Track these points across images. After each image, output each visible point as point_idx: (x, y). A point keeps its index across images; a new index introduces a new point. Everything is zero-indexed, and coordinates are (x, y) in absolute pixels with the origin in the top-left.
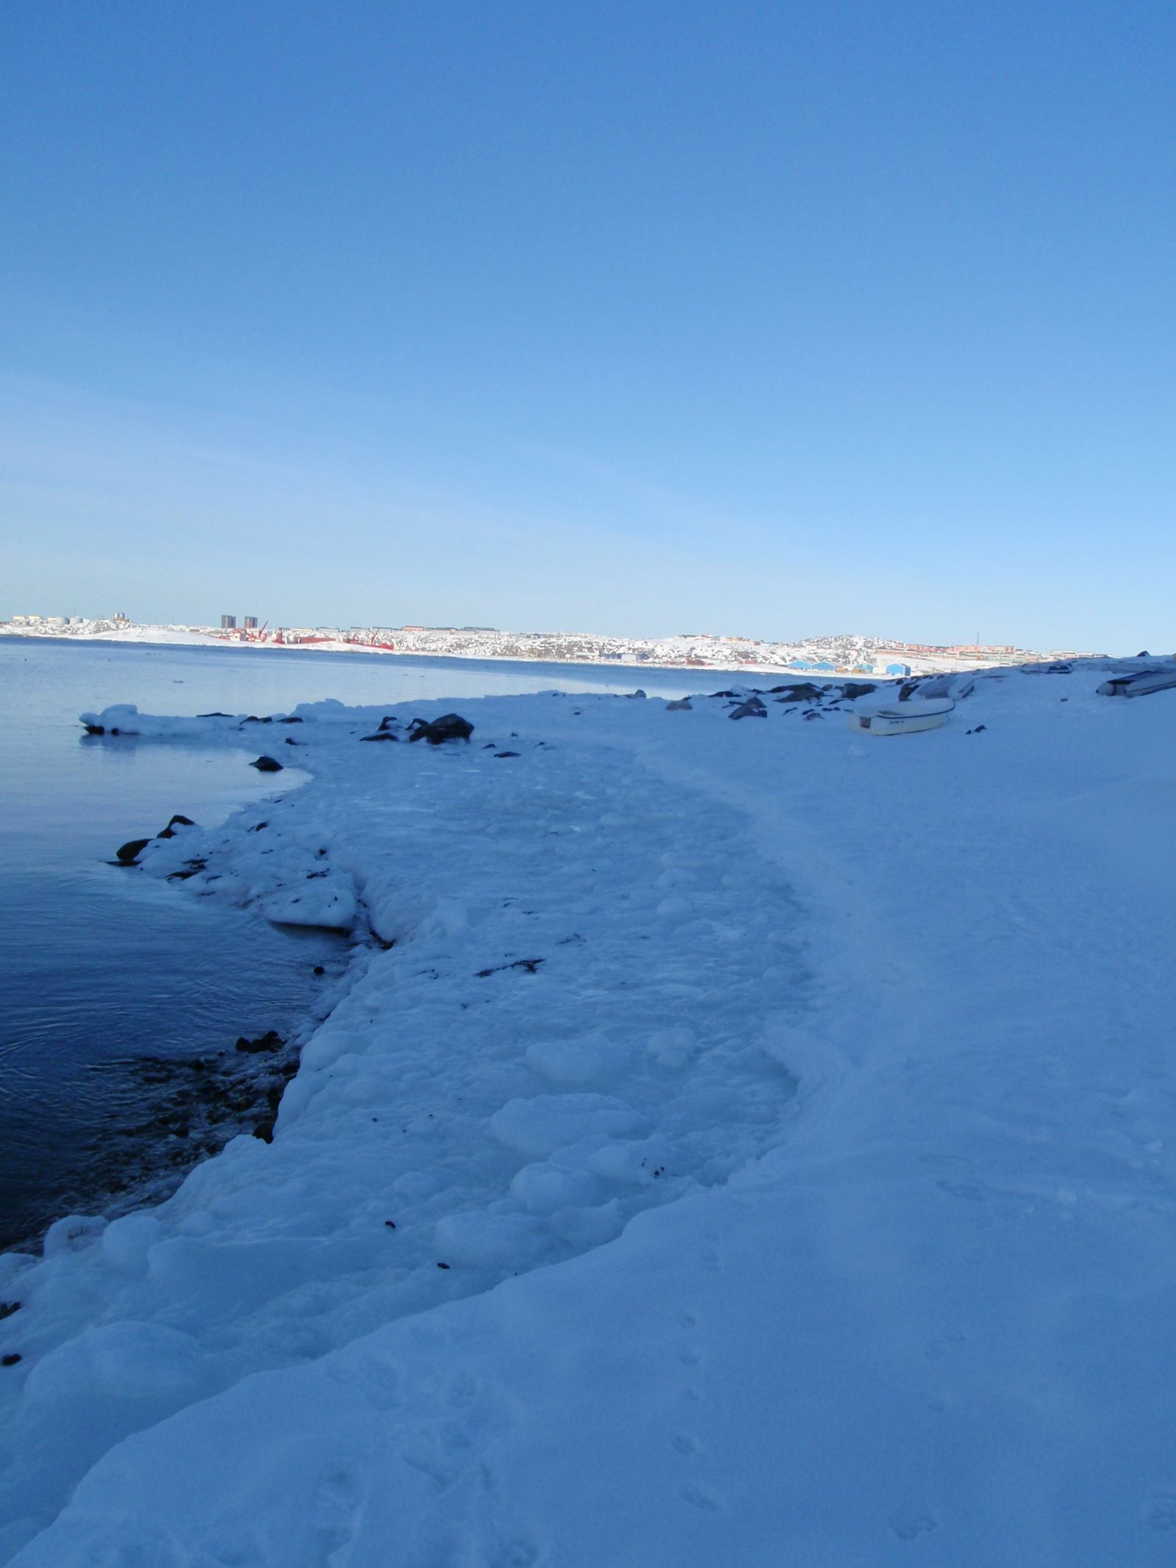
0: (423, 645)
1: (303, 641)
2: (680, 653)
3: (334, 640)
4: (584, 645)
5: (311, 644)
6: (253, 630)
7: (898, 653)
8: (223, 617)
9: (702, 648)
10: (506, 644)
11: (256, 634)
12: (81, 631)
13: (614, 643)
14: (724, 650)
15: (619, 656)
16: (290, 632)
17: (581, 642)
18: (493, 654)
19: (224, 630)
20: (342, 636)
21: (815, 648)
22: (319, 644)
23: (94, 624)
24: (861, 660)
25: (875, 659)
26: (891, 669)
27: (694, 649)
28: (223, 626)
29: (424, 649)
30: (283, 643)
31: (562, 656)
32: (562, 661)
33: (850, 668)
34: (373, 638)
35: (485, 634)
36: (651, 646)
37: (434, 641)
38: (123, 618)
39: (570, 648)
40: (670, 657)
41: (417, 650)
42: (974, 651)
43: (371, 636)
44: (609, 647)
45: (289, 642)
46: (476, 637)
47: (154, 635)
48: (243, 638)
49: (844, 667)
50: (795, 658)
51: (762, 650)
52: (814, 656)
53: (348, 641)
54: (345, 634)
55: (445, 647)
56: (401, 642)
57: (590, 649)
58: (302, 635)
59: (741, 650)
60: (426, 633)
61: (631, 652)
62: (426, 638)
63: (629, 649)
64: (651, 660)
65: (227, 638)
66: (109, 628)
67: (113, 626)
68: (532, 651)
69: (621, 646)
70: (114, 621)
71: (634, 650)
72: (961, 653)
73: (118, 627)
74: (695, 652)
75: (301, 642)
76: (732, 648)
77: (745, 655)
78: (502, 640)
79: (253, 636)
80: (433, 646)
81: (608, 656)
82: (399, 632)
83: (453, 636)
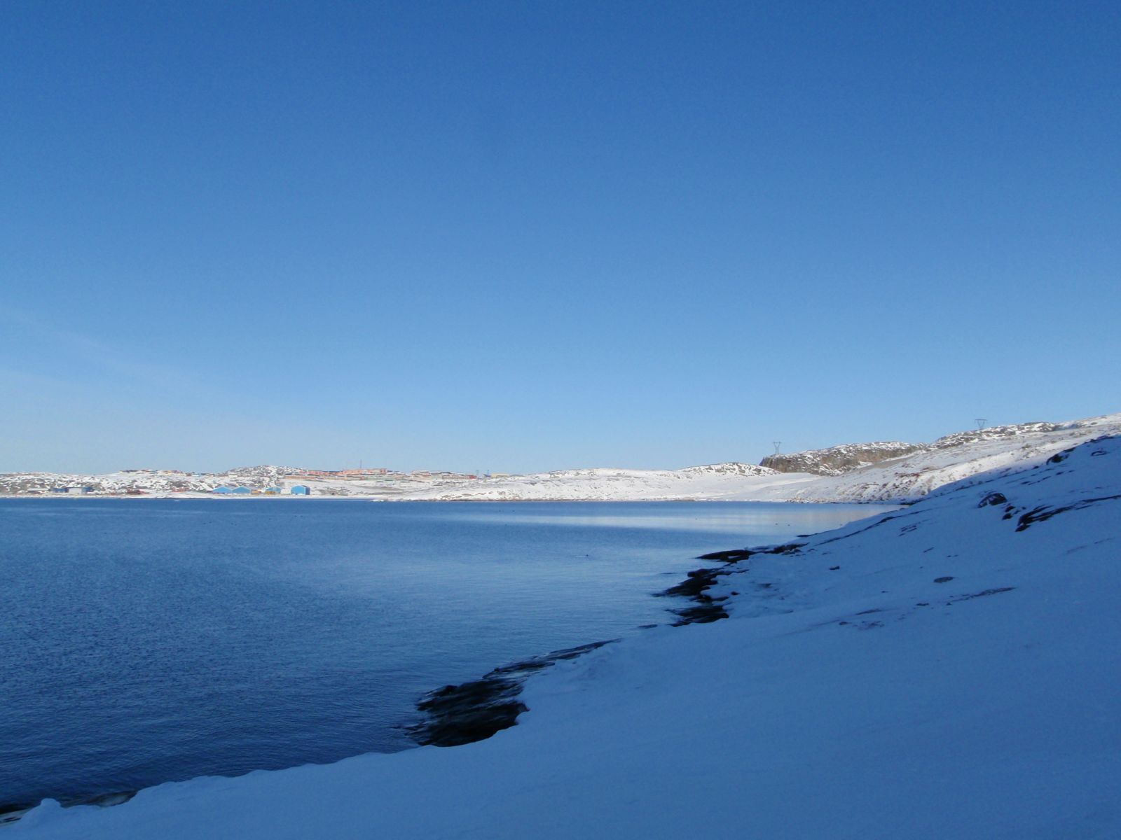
2: (123, 485)
4: (36, 482)
7: (302, 478)
9: (142, 480)
13: (64, 480)
14: (161, 481)
15: (66, 490)
17: (33, 479)
21: (236, 476)
24: (273, 485)
25: (283, 483)
26: (296, 490)
27: (135, 481)
33: (263, 491)
36: (97, 480)
40: (114, 489)
42: (357, 473)
44: (59, 482)
49: (259, 490)
50: (220, 485)
51: (193, 480)
52: (235, 483)
57: (42, 485)
59: (175, 480)
61: (79, 486)
63: (78, 484)
64: (96, 491)
69: (71, 482)
71: (82, 484)
72: (348, 476)
74: (136, 483)
76: (168, 479)
77: (179, 484)
81: (56, 490)
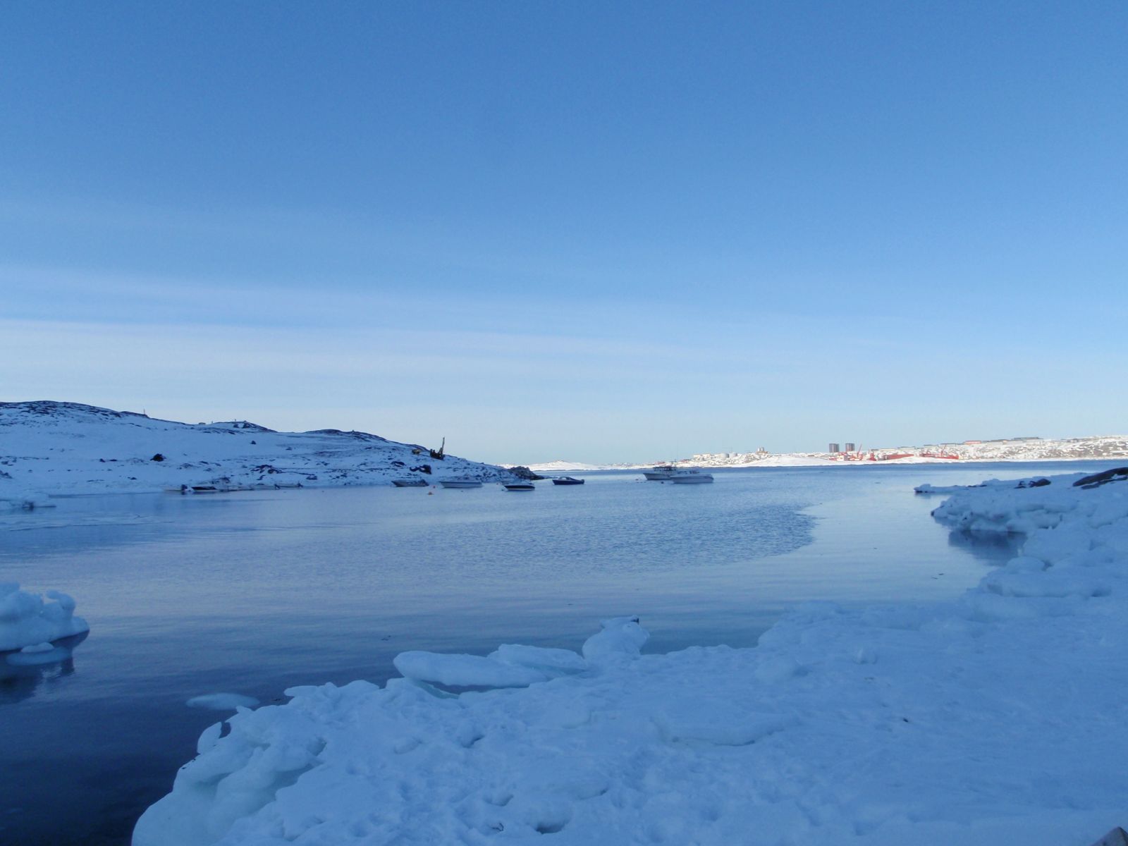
0: (981, 455)
1: (889, 457)
3: (912, 455)
5: (896, 460)
6: (852, 452)
8: (831, 445)
10: (1050, 448)
11: (855, 455)
12: (737, 461)
16: (879, 452)
18: (1040, 457)
19: (831, 454)
20: (918, 452)
22: (902, 459)
23: (744, 456)
28: (831, 452)
29: (982, 457)
30: (875, 460)
31: (1100, 454)
32: (1100, 458)
34: (942, 452)
35: (1031, 442)
37: (990, 451)
38: (763, 452)
39: (1106, 448)
41: (978, 458)
43: (940, 450)
45: (879, 459)
46: (1024, 445)
47: (786, 461)
48: (847, 458)
53: (923, 455)
54: (920, 450)
55: (999, 455)
56: (964, 453)
58: (888, 454)
60: (983, 445)
62: (984, 448)
65: (835, 459)
66: (755, 459)
67: (757, 457)
68: (1073, 452)
70: (758, 453)
73: (760, 457)
75: (888, 459)
78: (1047, 446)
79: (853, 457)
80: (990, 454)
82: (962, 446)
83: (1005, 446)
